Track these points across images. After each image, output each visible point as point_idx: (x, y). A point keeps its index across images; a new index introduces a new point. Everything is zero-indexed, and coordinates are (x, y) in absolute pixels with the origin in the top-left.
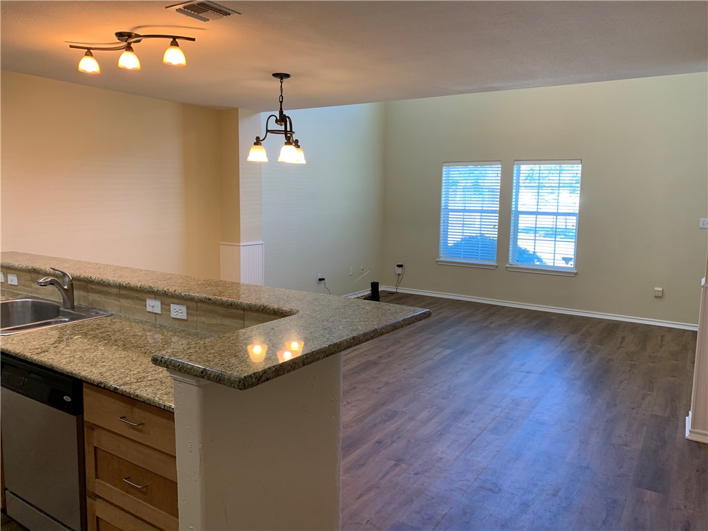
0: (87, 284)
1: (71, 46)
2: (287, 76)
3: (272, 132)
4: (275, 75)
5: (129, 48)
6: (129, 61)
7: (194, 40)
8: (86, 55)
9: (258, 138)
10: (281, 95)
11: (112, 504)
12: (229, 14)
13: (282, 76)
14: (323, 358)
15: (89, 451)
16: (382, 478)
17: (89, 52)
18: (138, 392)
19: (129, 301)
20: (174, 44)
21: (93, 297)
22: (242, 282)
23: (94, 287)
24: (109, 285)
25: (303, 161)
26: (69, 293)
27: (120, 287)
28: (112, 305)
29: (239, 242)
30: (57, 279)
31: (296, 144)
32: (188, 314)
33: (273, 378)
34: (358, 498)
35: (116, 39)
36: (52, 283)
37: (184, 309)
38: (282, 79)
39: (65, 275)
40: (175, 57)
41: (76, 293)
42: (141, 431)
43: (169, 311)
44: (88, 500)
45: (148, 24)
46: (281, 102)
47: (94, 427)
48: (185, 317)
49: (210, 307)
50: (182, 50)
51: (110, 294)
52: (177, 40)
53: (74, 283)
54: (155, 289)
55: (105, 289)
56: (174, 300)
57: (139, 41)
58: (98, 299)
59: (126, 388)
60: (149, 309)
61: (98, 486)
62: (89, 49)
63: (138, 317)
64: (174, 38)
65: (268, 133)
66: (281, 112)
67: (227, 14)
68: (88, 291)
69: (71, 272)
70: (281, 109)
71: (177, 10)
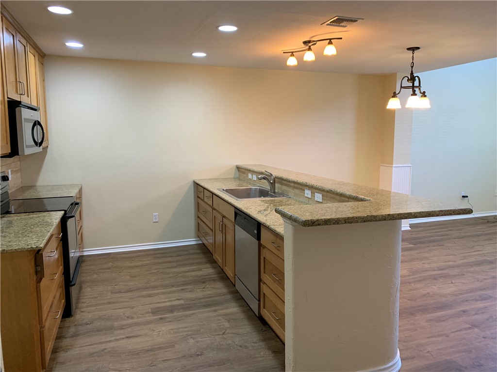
0: (282, 180)
1: (284, 53)
2: (418, 48)
3: (405, 88)
4: (409, 49)
5: (310, 49)
6: (309, 56)
7: (341, 38)
8: (291, 56)
9: (395, 93)
10: (413, 62)
11: (270, 288)
12: (357, 21)
13: (413, 49)
14: (361, 222)
15: (262, 258)
16: (454, 332)
17: (292, 54)
18: (276, 229)
19: (298, 190)
20: (330, 43)
21: (284, 188)
22: (393, 191)
23: (285, 182)
24: (289, 181)
25: (429, 106)
26: (273, 185)
27: (294, 182)
28: (291, 192)
29: (392, 164)
30: (266, 177)
31: (424, 95)
32: (323, 199)
33: (322, 225)
34: (429, 338)
35: (303, 45)
36: (264, 178)
37: (321, 196)
38: (413, 51)
39: (271, 175)
40: (330, 51)
41: (276, 185)
42: (279, 250)
43: (314, 196)
44: (261, 284)
45: (318, 34)
46: (412, 67)
47: (265, 247)
48: (321, 201)
49: (333, 196)
50: (335, 46)
51: (291, 186)
52: (332, 40)
53: (276, 180)
54: (308, 184)
55: (289, 183)
56: (318, 191)
57: (315, 44)
58: (286, 189)
59: (272, 227)
60: (306, 195)
61: (266, 278)
62: (292, 52)
63: (301, 199)
64: (330, 39)
65: (402, 89)
66: (412, 73)
67: (356, 21)
68: (282, 185)
69: (275, 174)
70: (412, 71)
71: (327, 25)
